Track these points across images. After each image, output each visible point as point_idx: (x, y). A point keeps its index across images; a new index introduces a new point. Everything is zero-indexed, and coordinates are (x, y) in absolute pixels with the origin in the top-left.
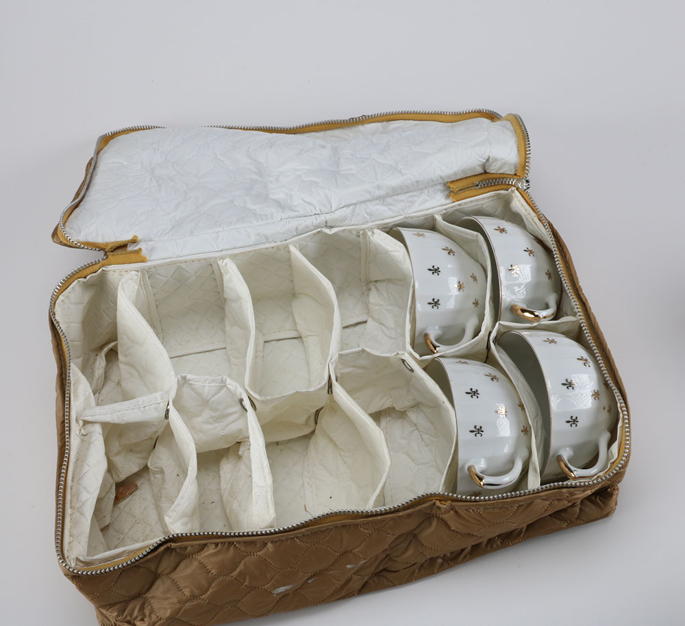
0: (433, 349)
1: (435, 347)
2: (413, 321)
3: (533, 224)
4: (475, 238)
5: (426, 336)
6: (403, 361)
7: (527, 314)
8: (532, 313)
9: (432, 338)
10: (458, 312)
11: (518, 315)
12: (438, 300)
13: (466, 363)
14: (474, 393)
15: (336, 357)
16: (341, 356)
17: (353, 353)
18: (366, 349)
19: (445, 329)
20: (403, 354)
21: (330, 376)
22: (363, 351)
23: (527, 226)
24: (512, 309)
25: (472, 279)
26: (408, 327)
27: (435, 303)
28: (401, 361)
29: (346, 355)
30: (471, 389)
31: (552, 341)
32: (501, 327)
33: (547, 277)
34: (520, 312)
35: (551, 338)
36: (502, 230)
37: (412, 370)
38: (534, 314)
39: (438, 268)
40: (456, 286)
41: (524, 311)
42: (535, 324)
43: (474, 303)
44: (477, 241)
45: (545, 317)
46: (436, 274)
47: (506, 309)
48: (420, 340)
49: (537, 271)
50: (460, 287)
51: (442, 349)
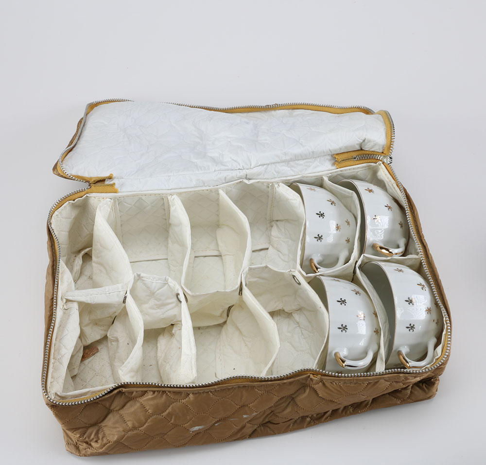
0: (315, 269)
1: (317, 269)
2: (303, 249)
3: (392, 188)
4: (351, 195)
5: (311, 260)
6: (294, 276)
7: (384, 251)
8: (387, 250)
9: (316, 261)
10: (335, 245)
11: (378, 251)
12: (322, 236)
13: (338, 280)
14: (342, 302)
15: (247, 269)
16: (250, 269)
17: (259, 268)
18: (268, 265)
19: (325, 256)
20: (294, 271)
21: (241, 283)
22: (266, 267)
23: (388, 190)
24: (374, 246)
25: (346, 224)
26: (299, 252)
27: (319, 238)
28: (292, 277)
29: (254, 269)
30: (341, 299)
31: (401, 271)
32: (364, 258)
33: (399, 226)
34: (379, 249)
35: (400, 269)
36: (370, 191)
37: (299, 284)
38: (389, 251)
39: (324, 213)
40: (335, 227)
41: (381, 248)
42: (389, 258)
43: (346, 241)
44: (352, 197)
45: (396, 254)
46: (321, 217)
47: (369, 246)
48: (306, 263)
49: (393, 221)
50: (338, 228)
51: (322, 270)
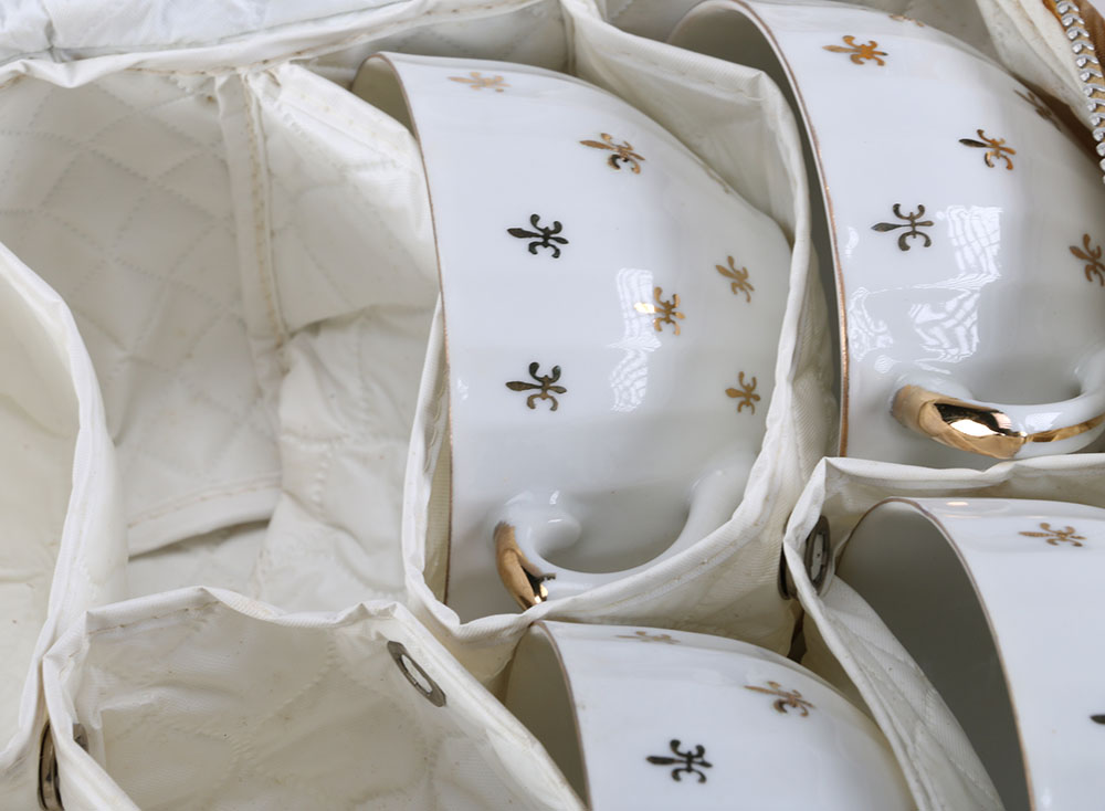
0: (528, 589)
1: (535, 581)
2: (442, 470)
3: (1021, 26)
4: (745, 99)
5: (502, 535)
6: (397, 651)
7: (967, 427)
8: (986, 417)
9: (529, 543)
10: (652, 428)
11: (928, 435)
12: (556, 372)
13: (666, 639)
14: (686, 761)
15: (76, 628)
16: (100, 628)
17: (156, 614)
18: (223, 595)
19: (598, 505)
20: (385, 614)
21: (47, 734)
22: (206, 604)
23: (997, 40)
24: (900, 408)
25: (724, 284)
26: (417, 492)
27: (542, 384)
28: (388, 658)
29: (127, 624)
30: (675, 744)
31: (1066, 536)
32: (840, 487)
33: (1077, 267)
34: (932, 418)
35: (1058, 524)
36: (864, 53)
37: (437, 696)
38: (993, 424)
39: (558, 226)
40: (651, 308)
41: (950, 411)
42: (999, 471)
43: (731, 393)
44: (756, 110)
45: (1044, 437)
46: (545, 253)
47: (873, 408)
48: (475, 560)
49: (1025, 234)
50: (667, 312)
51: (566, 588)
